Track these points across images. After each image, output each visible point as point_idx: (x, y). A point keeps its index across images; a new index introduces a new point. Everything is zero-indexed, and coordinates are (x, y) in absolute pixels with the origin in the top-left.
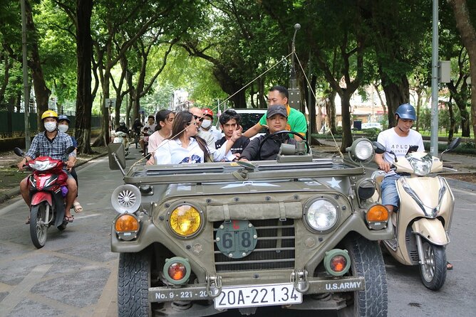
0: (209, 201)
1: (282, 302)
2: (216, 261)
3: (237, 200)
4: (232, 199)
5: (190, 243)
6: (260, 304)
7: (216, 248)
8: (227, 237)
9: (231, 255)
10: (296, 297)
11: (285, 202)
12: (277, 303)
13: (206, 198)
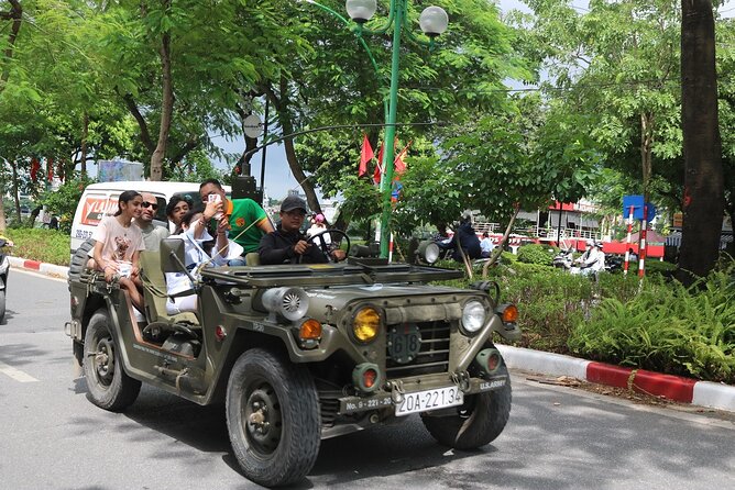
0: (386, 303)
1: (449, 405)
2: (387, 367)
3: (409, 301)
4: (405, 301)
5: (366, 349)
6: (432, 408)
7: (388, 354)
8: (399, 341)
9: (399, 360)
10: (458, 399)
11: (447, 303)
12: (445, 406)
13: (383, 301)
